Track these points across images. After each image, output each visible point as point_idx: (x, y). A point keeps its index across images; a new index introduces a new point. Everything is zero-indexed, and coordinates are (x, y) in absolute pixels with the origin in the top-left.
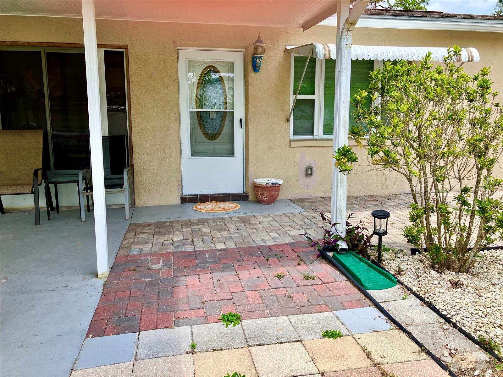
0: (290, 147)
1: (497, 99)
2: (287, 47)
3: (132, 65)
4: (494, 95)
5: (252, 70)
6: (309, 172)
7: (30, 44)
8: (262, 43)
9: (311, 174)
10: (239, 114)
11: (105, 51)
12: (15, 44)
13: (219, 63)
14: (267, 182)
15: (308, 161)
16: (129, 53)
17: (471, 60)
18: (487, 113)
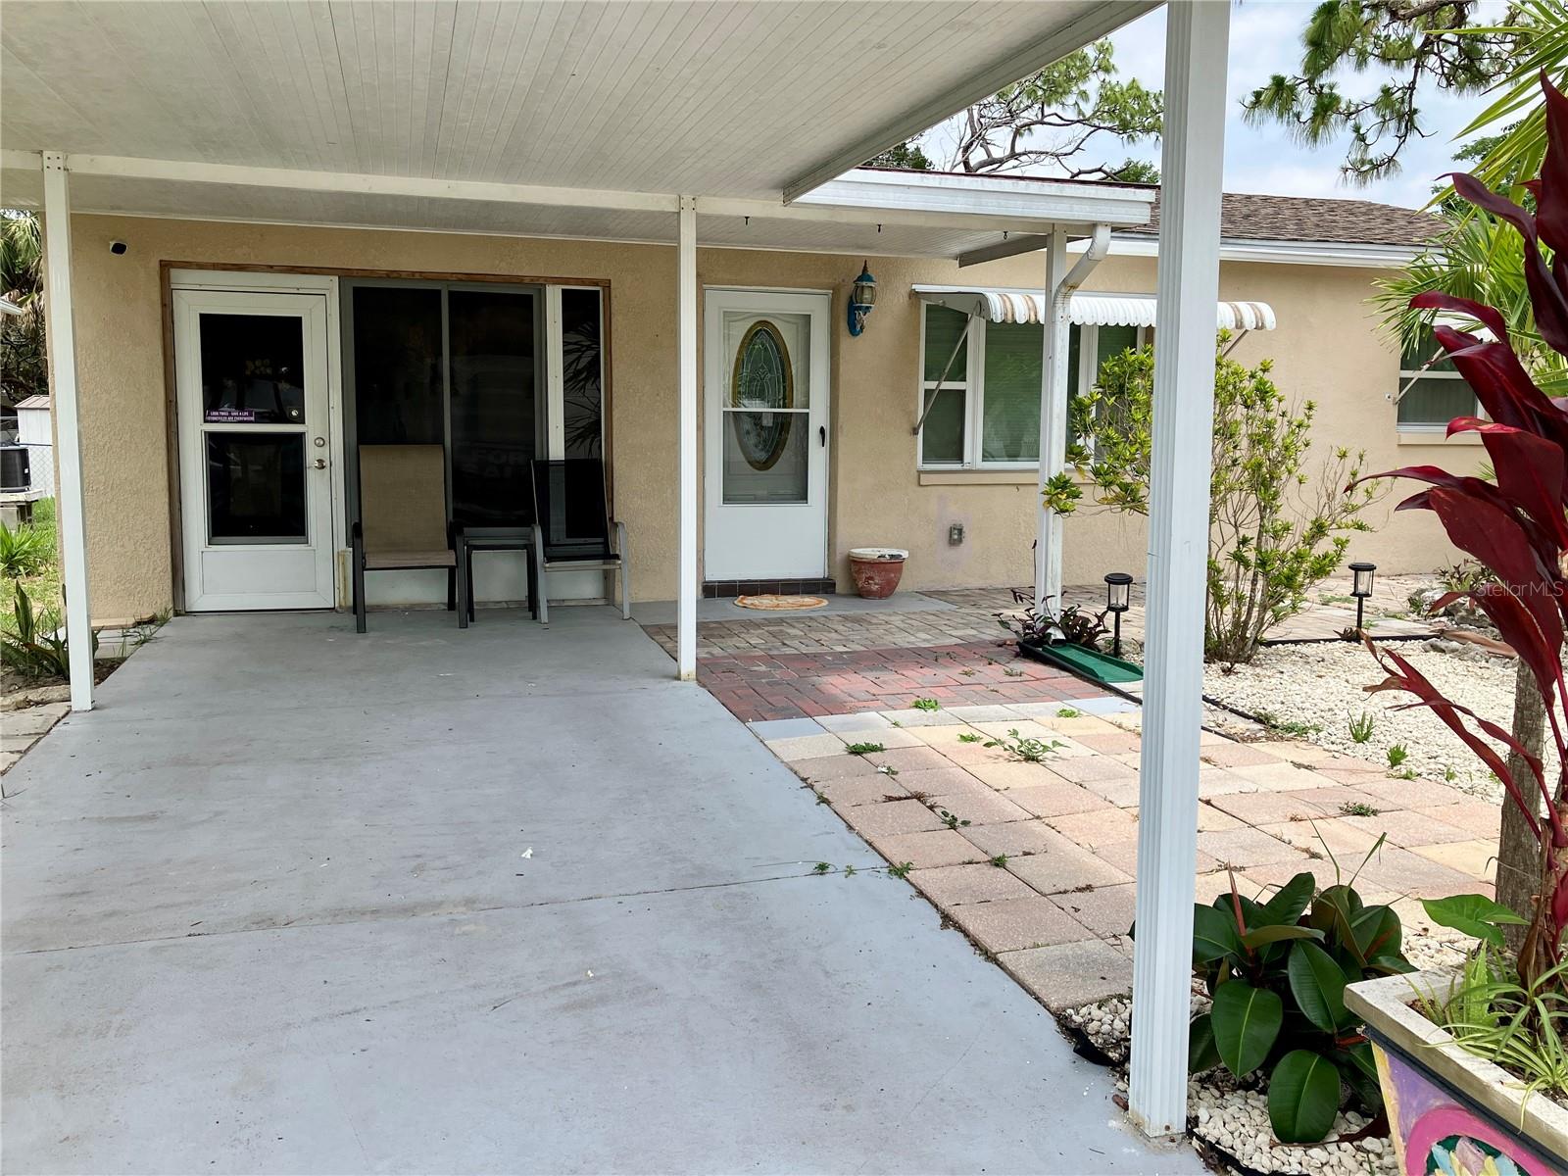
0: (920, 485)
1: (1283, 406)
2: (914, 287)
3: (618, 321)
4: (1280, 401)
5: (847, 331)
6: (956, 537)
7: (424, 276)
8: (872, 281)
9: (960, 541)
10: (818, 418)
11: (564, 292)
12: (395, 275)
13: (781, 317)
14: (879, 554)
15: (954, 514)
16: (613, 295)
17: (1260, 327)
18: (1270, 425)
